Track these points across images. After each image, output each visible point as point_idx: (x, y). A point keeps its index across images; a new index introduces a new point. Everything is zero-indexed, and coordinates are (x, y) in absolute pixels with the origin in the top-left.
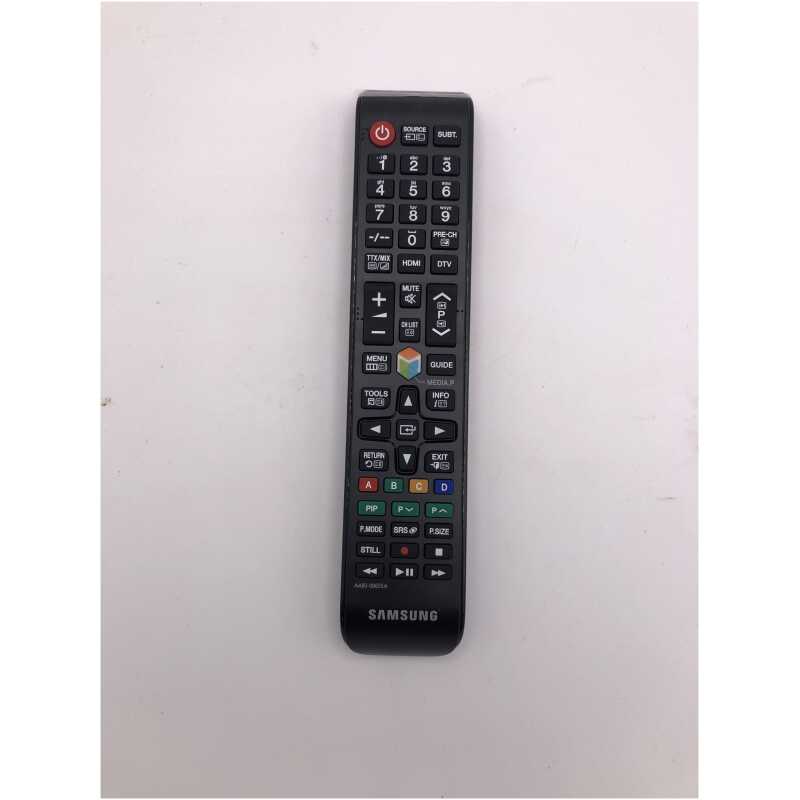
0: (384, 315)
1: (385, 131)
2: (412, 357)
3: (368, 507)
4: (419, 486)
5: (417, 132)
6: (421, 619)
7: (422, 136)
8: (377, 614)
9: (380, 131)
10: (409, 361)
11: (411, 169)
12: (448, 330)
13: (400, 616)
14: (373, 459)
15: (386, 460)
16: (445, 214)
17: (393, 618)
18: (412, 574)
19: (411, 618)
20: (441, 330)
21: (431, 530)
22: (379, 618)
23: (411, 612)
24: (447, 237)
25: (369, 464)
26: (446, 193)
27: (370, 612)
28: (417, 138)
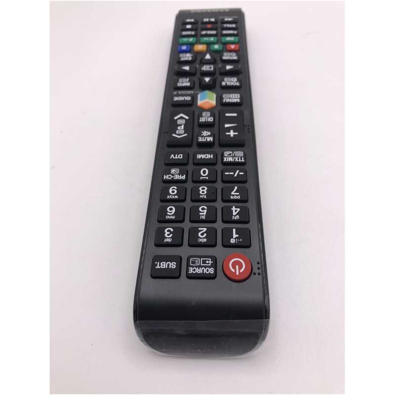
0: (227, 126)
1: (234, 268)
2: (205, 103)
4: (200, 47)
5: (200, 267)
7: (193, 262)
9: (240, 268)
10: (207, 100)
11: (205, 229)
12: (176, 118)
16: (173, 192)
20: (181, 118)
24: (173, 175)
26: (171, 209)
28: (199, 262)
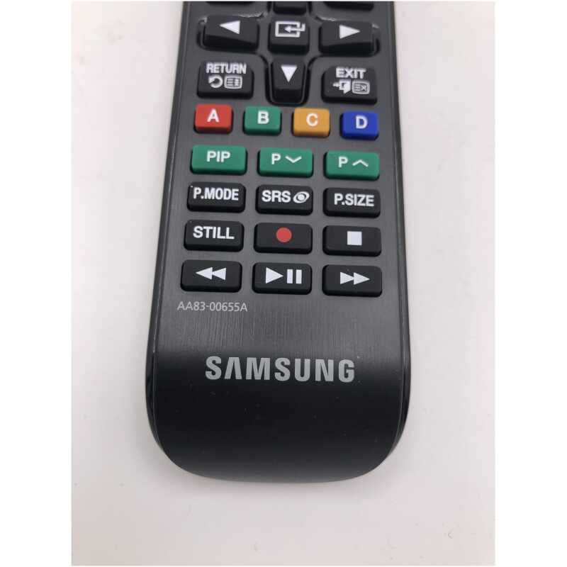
3: (210, 155)
4: (312, 119)
6: (318, 378)
8: (223, 367)
13: (274, 370)
14: (223, 75)
15: (249, 77)
17: (258, 377)
18: (299, 281)
19: (298, 377)
21: (338, 198)
22: (228, 376)
23: (298, 362)
25: (217, 81)
27: (209, 363)
